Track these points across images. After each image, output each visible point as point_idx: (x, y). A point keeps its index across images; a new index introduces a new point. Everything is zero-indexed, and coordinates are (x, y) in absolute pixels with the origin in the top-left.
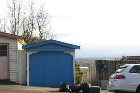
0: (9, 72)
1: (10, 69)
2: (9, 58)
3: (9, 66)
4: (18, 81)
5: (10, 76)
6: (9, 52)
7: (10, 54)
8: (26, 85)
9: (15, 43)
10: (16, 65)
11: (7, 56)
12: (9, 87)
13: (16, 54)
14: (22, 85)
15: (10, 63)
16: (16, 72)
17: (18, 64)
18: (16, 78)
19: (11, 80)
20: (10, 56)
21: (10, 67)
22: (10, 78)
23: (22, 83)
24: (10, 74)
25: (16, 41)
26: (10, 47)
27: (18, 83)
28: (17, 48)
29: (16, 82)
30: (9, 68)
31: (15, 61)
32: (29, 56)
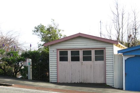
0: (106, 76)
1: (107, 73)
2: (105, 63)
3: (105, 70)
4: (114, 85)
5: (107, 80)
6: (105, 56)
7: (106, 58)
8: (122, 89)
9: (111, 48)
10: (112, 69)
11: (103, 60)
12: (101, 90)
13: (112, 58)
14: (119, 89)
15: (107, 67)
16: (112, 76)
17: (114, 68)
18: (112, 82)
19: (107, 84)
20: (106, 61)
21: (107, 71)
22: (107, 82)
23: (118, 87)
24: (107, 78)
25: (112, 46)
26: (106, 52)
27: (114, 87)
28: (113, 53)
29: (112, 86)
30: (105, 72)
31: (112, 65)
32: (125, 60)
